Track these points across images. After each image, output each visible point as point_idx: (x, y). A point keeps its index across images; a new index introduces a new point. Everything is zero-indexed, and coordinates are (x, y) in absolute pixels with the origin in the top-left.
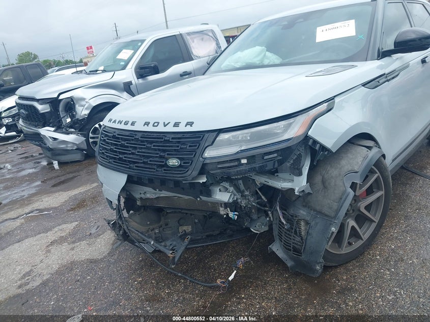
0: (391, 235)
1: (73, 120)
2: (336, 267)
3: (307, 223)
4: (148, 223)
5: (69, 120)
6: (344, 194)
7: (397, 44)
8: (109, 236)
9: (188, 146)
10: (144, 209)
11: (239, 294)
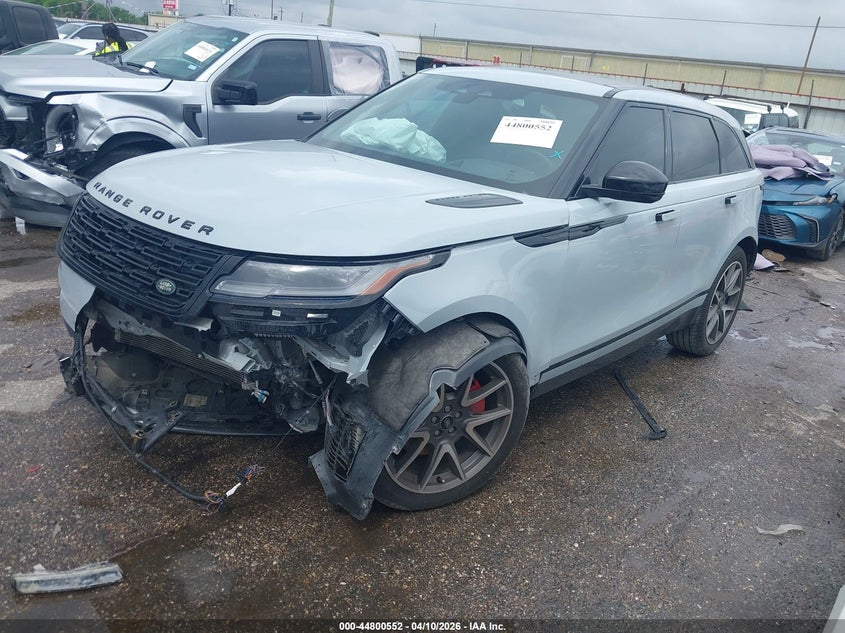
0: (519, 483)
1: (70, 148)
2: (407, 512)
3: (364, 432)
4: (134, 375)
5: (60, 147)
6: (424, 399)
7: (608, 182)
8: (58, 383)
9: (194, 266)
10: (126, 350)
11: (236, 523)
